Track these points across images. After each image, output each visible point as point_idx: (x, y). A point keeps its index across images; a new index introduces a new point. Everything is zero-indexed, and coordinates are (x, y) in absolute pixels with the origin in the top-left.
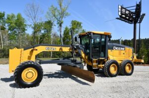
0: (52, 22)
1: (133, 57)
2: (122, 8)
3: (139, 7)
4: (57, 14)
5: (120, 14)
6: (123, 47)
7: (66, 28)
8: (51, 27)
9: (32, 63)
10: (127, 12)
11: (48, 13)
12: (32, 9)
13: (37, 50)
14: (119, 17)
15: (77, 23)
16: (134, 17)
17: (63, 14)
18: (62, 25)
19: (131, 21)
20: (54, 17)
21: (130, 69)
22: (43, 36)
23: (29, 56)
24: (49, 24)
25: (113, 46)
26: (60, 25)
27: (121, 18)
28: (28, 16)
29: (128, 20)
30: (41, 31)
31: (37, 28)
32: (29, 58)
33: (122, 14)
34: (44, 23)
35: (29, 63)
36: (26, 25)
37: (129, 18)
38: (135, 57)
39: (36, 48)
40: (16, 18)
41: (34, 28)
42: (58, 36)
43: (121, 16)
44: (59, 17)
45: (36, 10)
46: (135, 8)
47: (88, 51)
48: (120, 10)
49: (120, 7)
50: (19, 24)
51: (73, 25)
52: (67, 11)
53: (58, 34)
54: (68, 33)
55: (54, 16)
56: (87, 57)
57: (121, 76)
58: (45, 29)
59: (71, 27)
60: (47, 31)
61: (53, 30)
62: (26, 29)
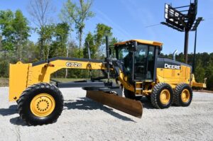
0: (68, 24)
1: (191, 80)
2: (170, 8)
3: (193, 8)
4: (75, 13)
5: (167, 17)
6: (177, 65)
7: (89, 35)
8: (67, 33)
9: (48, 87)
10: (177, 15)
11: (62, 11)
12: (39, 4)
13: (53, 66)
14: (165, 21)
15: (104, 28)
16: (186, 22)
17: (83, 14)
18: (83, 30)
19: (182, 27)
20: (71, 18)
21: (187, 97)
22: (55, 45)
23: (40, 76)
24: (64, 27)
25: (165, 62)
26: (80, 31)
27: (168, 23)
28: (32, 14)
29: (178, 25)
30: (51, 38)
31: (45, 33)
32: (41, 78)
33: (170, 17)
34: (56, 25)
35: (43, 87)
36: (29, 29)
37: (179, 23)
38: (194, 80)
39: (52, 63)
40: (15, 18)
41: (41, 33)
42: (76, 47)
43: (168, 20)
44: (78, 17)
45: (44, 7)
46: (188, 8)
47: (128, 69)
48: (167, 10)
49: (167, 7)
50: (19, 27)
51: (98, 31)
52: (90, 10)
53: (77, 43)
54: (91, 42)
55: (72, 16)
56: (126, 79)
57: (175, 108)
58: (58, 35)
59: (96, 34)
60: (61, 38)
61: (69, 37)
62: (29, 34)
